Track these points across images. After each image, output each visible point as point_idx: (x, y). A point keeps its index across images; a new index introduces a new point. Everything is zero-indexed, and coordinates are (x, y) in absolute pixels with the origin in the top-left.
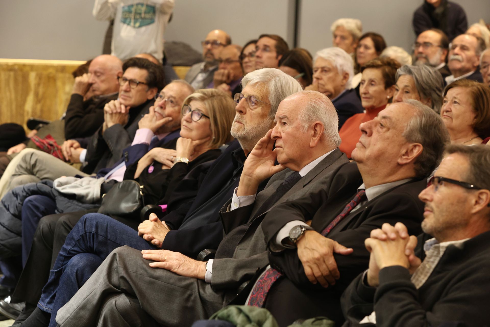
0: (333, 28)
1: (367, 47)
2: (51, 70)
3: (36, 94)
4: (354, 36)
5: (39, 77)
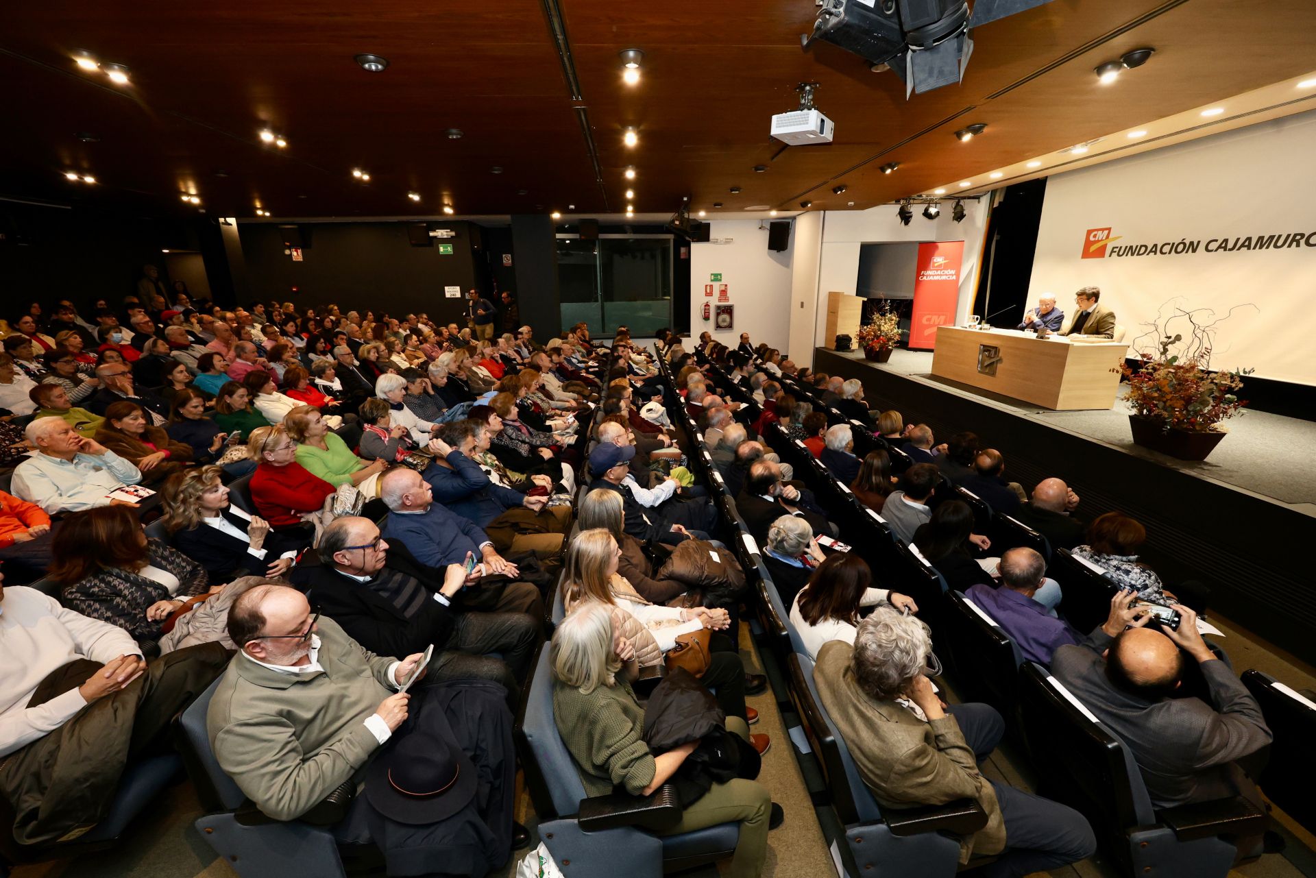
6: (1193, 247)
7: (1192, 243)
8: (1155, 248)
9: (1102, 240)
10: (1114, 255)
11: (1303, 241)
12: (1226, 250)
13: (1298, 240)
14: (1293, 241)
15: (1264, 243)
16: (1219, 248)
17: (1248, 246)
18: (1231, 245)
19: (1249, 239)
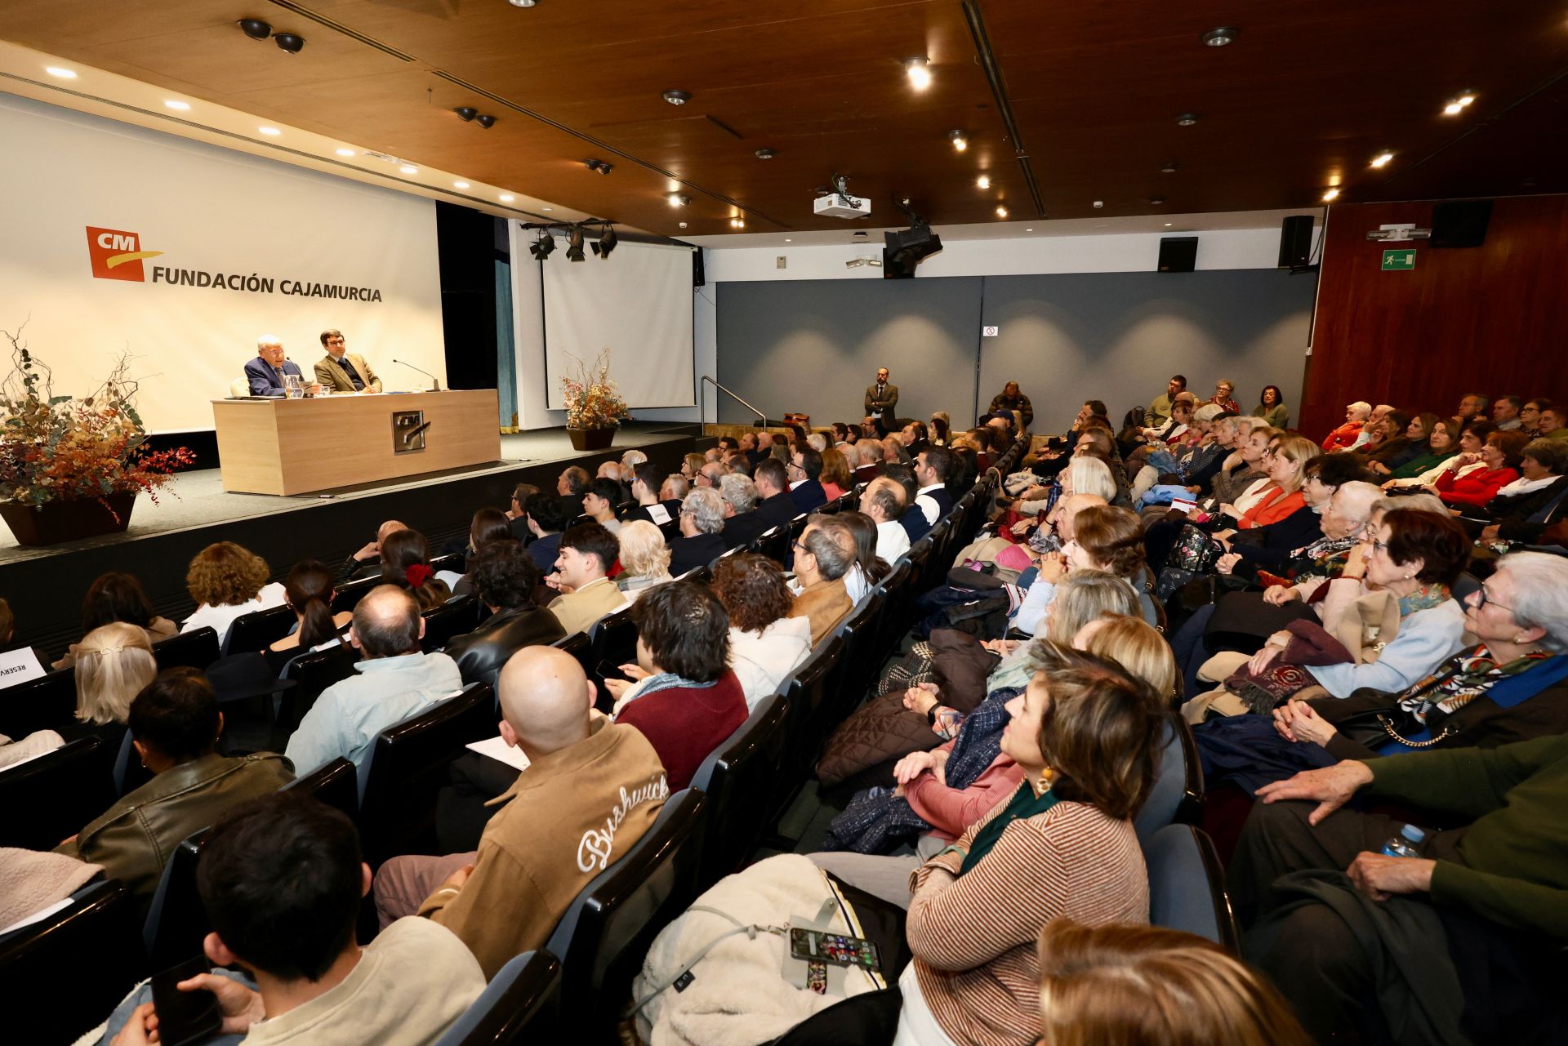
6: (266, 285)
7: (265, 281)
8: (219, 281)
9: (127, 251)
10: (162, 280)
11: (358, 295)
12: (301, 294)
13: (355, 294)
14: (351, 293)
15: (331, 291)
16: (294, 291)
17: (320, 293)
18: (305, 290)
19: (318, 286)
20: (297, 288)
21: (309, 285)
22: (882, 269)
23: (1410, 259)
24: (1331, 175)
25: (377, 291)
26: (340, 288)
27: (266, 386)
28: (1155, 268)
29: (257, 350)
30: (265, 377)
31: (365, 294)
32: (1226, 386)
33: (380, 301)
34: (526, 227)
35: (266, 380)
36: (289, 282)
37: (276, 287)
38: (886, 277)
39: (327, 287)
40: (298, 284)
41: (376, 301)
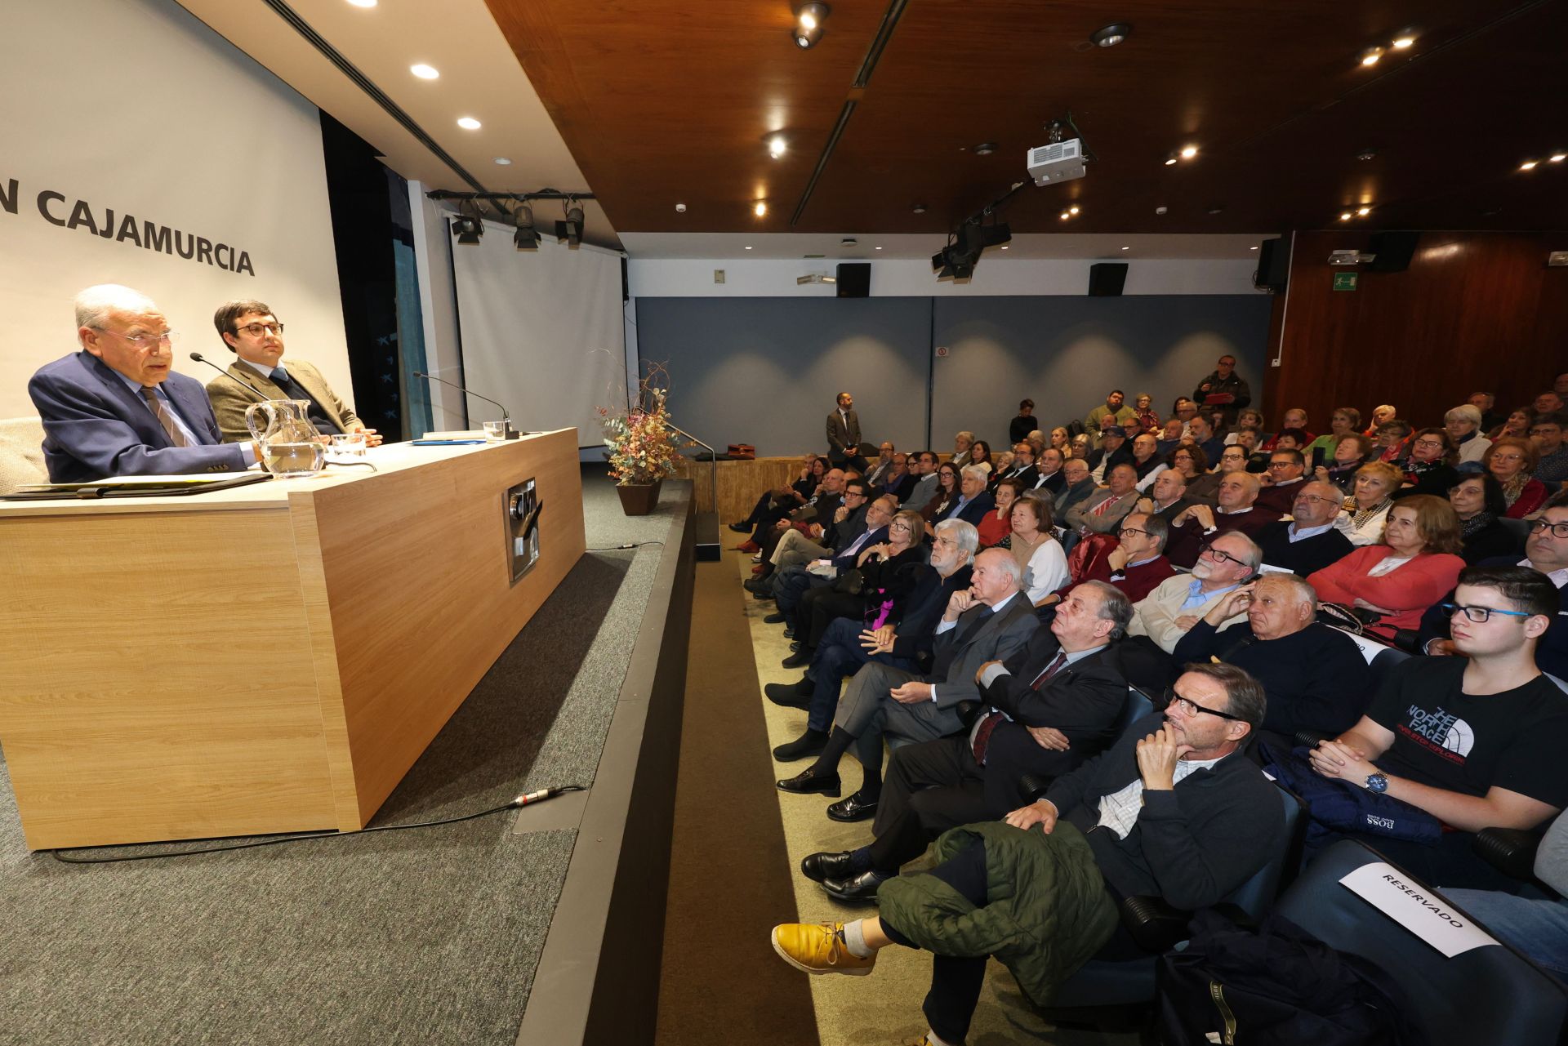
0: (957, 436)
1: (978, 449)
2: (799, 463)
3: (792, 475)
4: (969, 443)
5: (793, 467)
11: (212, 254)
12: (94, 231)
13: (207, 252)
14: (200, 251)
15: (160, 238)
16: (74, 222)
17: (135, 235)
18: (101, 224)
19: (129, 220)
20: (81, 215)
21: (110, 214)
22: (835, 287)
23: (1353, 281)
24: (1363, 194)
25: (244, 255)
26: (178, 234)
27: (127, 441)
28: (1085, 292)
29: (74, 332)
30: (118, 415)
31: (225, 256)
32: (1146, 398)
33: (252, 274)
34: (435, 195)
35: (120, 425)
36: (62, 198)
37: (27, 200)
38: (840, 295)
39: (149, 226)
40: (81, 205)
41: (245, 272)
